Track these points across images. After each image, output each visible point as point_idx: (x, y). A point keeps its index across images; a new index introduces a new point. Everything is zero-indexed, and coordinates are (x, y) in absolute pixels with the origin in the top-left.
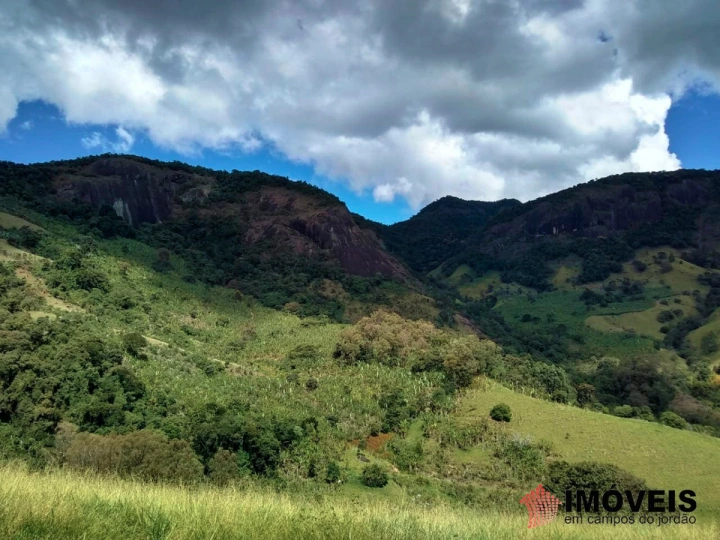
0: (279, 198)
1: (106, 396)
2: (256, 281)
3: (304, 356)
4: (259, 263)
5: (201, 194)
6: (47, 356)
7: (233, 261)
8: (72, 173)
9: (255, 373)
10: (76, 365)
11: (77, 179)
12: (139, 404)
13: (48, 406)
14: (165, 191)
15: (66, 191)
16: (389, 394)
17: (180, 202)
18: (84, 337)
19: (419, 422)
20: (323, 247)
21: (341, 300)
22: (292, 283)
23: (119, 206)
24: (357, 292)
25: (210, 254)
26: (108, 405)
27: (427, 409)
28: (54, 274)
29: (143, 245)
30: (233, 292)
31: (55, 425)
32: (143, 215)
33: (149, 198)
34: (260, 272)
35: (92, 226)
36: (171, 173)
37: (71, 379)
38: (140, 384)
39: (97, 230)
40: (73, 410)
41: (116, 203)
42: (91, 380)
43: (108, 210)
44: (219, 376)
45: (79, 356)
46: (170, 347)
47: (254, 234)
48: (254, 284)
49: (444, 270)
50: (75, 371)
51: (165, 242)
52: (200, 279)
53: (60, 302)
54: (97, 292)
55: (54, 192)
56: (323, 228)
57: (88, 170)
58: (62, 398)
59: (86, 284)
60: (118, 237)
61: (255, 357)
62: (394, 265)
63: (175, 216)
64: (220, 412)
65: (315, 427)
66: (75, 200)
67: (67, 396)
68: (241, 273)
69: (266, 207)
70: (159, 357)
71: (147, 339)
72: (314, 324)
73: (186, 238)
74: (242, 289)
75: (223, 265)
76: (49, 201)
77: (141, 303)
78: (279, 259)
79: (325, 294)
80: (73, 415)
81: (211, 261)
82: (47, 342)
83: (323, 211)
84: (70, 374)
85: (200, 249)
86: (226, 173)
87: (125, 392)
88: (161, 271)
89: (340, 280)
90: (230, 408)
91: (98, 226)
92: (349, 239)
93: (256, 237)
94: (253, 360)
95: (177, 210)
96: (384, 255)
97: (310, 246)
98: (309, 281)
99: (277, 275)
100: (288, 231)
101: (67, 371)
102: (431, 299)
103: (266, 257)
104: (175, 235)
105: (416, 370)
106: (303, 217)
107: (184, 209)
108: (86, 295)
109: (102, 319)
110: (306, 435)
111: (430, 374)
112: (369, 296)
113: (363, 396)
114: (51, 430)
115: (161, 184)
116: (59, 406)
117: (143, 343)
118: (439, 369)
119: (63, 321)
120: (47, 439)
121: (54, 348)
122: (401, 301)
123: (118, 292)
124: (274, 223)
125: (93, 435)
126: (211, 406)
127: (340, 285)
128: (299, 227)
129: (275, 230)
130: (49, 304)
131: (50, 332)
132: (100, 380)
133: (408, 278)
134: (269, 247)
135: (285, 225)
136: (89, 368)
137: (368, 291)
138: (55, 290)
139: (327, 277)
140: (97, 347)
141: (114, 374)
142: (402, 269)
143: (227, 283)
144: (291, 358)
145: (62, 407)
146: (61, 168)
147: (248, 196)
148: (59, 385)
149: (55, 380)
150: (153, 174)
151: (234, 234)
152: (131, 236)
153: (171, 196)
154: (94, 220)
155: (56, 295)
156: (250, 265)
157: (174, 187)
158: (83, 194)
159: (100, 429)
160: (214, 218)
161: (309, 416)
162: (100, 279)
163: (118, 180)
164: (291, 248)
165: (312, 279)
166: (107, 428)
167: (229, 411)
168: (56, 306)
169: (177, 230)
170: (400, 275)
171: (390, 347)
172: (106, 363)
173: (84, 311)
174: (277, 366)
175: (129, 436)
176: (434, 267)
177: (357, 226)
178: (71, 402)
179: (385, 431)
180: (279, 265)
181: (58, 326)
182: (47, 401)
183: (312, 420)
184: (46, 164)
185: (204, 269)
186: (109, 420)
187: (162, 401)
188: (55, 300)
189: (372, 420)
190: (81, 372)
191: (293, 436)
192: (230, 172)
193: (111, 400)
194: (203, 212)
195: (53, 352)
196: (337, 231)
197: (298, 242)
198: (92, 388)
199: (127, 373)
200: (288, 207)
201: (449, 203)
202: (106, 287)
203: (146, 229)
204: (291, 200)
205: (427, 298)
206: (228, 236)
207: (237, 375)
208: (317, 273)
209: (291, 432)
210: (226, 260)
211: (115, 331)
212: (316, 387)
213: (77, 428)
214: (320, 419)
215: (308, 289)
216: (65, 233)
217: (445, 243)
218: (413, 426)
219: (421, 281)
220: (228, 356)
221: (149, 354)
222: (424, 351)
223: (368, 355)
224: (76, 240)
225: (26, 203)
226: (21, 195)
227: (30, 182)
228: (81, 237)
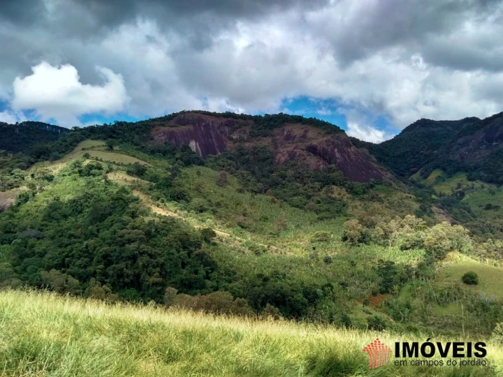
0: (297, 130)
1: (192, 270)
2: (286, 190)
3: (321, 241)
4: (286, 177)
5: (245, 132)
6: (155, 245)
7: (268, 177)
8: (163, 125)
9: (288, 253)
10: (174, 251)
11: (166, 129)
12: (215, 274)
13: (158, 277)
14: (221, 132)
15: (159, 138)
16: (384, 266)
17: (232, 139)
18: (177, 232)
19: (408, 286)
20: (330, 164)
21: (345, 200)
22: (310, 190)
23: (193, 145)
24: (356, 193)
25: (253, 173)
26: (194, 276)
27: (414, 277)
28: (156, 192)
29: (210, 169)
30: (270, 197)
31: (163, 289)
32: (208, 149)
33: (211, 138)
34: (288, 183)
35: (177, 159)
36: (224, 120)
37: (170, 260)
38: (213, 262)
39: (181, 162)
40: (173, 280)
41: (191, 143)
42: (183, 260)
43: (187, 148)
44: (264, 256)
45: (175, 244)
46: (231, 236)
47: (282, 157)
48: (284, 192)
49: (422, 174)
50: (173, 254)
51: (223, 166)
52: (247, 190)
53: (161, 210)
54: (183, 203)
55: (152, 139)
56: (329, 150)
57: (172, 122)
58: (166, 272)
59: (176, 197)
60: (194, 165)
61: (287, 242)
62: (384, 173)
63: (229, 149)
64: (266, 280)
65: (331, 290)
66: (166, 143)
67: (169, 270)
68: (275, 184)
69: (289, 138)
70: (224, 243)
71: (216, 232)
72: (327, 218)
73: (237, 163)
74: (276, 195)
75: (262, 180)
76: (150, 145)
77: (211, 208)
78: (300, 173)
79: (333, 196)
80: (173, 283)
81: (254, 177)
82: (155, 236)
83: (329, 137)
84: (170, 256)
85: (246, 170)
86: (260, 116)
87: (204, 267)
88: (222, 186)
89: (343, 185)
90: (272, 277)
91: (181, 159)
92: (349, 156)
93: (283, 159)
94: (285, 244)
95: (229, 145)
96: (375, 166)
97: (321, 163)
98: (321, 188)
99: (298, 184)
100: (305, 153)
101: (168, 254)
102: (413, 196)
103: (290, 172)
104: (230, 161)
105: (404, 248)
106: (315, 143)
107: (234, 143)
108: (176, 205)
109: (187, 219)
110: (325, 295)
111: (415, 251)
112: (366, 196)
113: (365, 268)
114: (160, 293)
115: (219, 128)
116: (164, 277)
117: (214, 234)
118: (421, 247)
119: (163, 222)
120: (158, 298)
121: (159, 240)
122: (390, 198)
123: (196, 202)
124: (295, 148)
125: (186, 295)
126: (260, 276)
127: (344, 189)
128: (313, 150)
129: (296, 153)
130: (154, 212)
131: (156, 229)
132: (188, 260)
133: (394, 182)
134: (292, 166)
135: (303, 150)
136: (181, 252)
137: (364, 192)
138: (157, 202)
139: (334, 184)
140: (185, 238)
141: (197, 255)
142: (389, 175)
143: (265, 192)
144: (312, 242)
145: (167, 277)
146: (156, 122)
147: (276, 131)
148: (163, 263)
149: (161, 260)
150: (213, 122)
151: (268, 158)
152: (202, 164)
153: (225, 135)
154: (178, 155)
155: (158, 206)
156: (280, 179)
157: (227, 129)
158: (170, 139)
159: (190, 292)
160: (255, 148)
161: (326, 282)
162: (185, 194)
163: (191, 127)
164: (308, 165)
165: (324, 186)
166: (195, 291)
167: (272, 279)
168: (158, 213)
169: (230, 158)
170: (388, 180)
171: (383, 233)
172: (191, 249)
173: (176, 214)
174: (303, 248)
175: (209, 296)
176: (414, 172)
177: (354, 147)
178: (171, 274)
179: (382, 292)
180: (299, 178)
181: (161, 226)
182: (157, 274)
183: (329, 285)
184: (146, 121)
185: (250, 183)
186: (196, 285)
187: (227, 273)
188: (158, 209)
189: (373, 285)
190: (176, 255)
191: (316, 296)
192: (263, 116)
193: (196, 272)
194: (247, 144)
195: (159, 242)
196: (340, 151)
197: (312, 161)
198: (184, 265)
199: (206, 255)
200: (304, 136)
201: (424, 123)
202: (189, 199)
203: (210, 159)
204: (306, 132)
205: (409, 195)
206: (264, 160)
207: (275, 254)
208: (327, 182)
209: (315, 293)
210: (263, 176)
211: (196, 227)
212: (331, 262)
213: (177, 291)
214: (335, 285)
215: (321, 193)
216: (160, 165)
217: (422, 154)
218: (403, 289)
219: (404, 183)
220: (269, 241)
221: (218, 242)
222: (408, 235)
223: (367, 239)
224: (168, 169)
225: (136, 147)
226: (132, 142)
227: (137, 134)
228: (171, 166)
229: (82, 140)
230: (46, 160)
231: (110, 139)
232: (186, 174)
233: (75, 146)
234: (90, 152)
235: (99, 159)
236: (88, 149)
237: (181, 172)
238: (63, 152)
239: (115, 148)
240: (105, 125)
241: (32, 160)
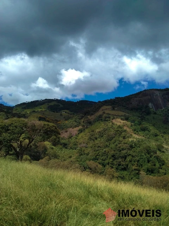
1: (153, 164)
6: (134, 151)
8: (136, 97)
10: (143, 154)
11: (137, 99)
12: (164, 167)
13: (136, 167)
15: (135, 103)
18: (145, 146)
26: (154, 166)
28: (134, 127)
29: (159, 116)
31: (139, 172)
32: (158, 107)
33: (159, 101)
35: (143, 112)
36: (165, 92)
37: (142, 158)
38: (163, 161)
39: (145, 113)
40: (144, 168)
41: (149, 104)
42: (148, 159)
43: (147, 107)
45: (144, 151)
50: (143, 156)
51: (166, 114)
53: (137, 135)
54: (147, 132)
55: (131, 104)
57: (140, 95)
58: (140, 164)
59: (144, 130)
60: (151, 114)
63: (168, 106)
66: (138, 105)
67: (141, 163)
71: (164, 146)
76: (130, 106)
77: (161, 134)
80: (144, 169)
82: (134, 147)
84: (142, 157)
87: (159, 163)
88: (166, 124)
91: (145, 112)
95: (168, 104)
101: (141, 156)
108: (143, 133)
109: (149, 140)
114: (138, 174)
115: (163, 96)
116: (139, 166)
119: (138, 141)
120: (137, 176)
121: (137, 149)
123: (153, 131)
125: (151, 176)
130: (133, 136)
131: (135, 144)
132: (151, 159)
136: (147, 155)
138: (135, 132)
140: (148, 149)
141: (155, 157)
145: (141, 167)
146: (132, 96)
148: (139, 160)
149: (137, 158)
150: (159, 94)
152: (155, 114)
153: (166, 99)
154: (143, 110)
155: (135, 134)
157: (167, 96)
158: (139, 103)
159: (152, 174)
162: (147, 128)
163: (149, 97)
166: (154, 174)
168: (136, 137)
172: (152, 154)
173: (144, 138)
175: (162, 177)
178: (143, 165)
181: (137, 143)
182: (136, 165)
184: (128, 96)
186: (155, 171)
190: (145, 156)
193: (155, 165)
195: (136, 150)
198: (149, 161)
199: (159, 157)
202: (149, 130)
203: (159, 111)
211: (154, 143)
213: (146, 173)
216: (135, 115)
221: (165, 151)
224: (139, 117)
225: (124, 108)
226: (123, 106)
227: (124, 102)
228: (140, 116)
229: (102, 106)
230: (89, 115)
231: (113, 105)
232: (148, 119)
233: (99, 109)
234: (105, 111)
235: (109, 113)
236: (104, 110)
237: (145, 118)
238: (95, 112)
239: (115, 109)
240: (111, 99)
241: (83, 115)
